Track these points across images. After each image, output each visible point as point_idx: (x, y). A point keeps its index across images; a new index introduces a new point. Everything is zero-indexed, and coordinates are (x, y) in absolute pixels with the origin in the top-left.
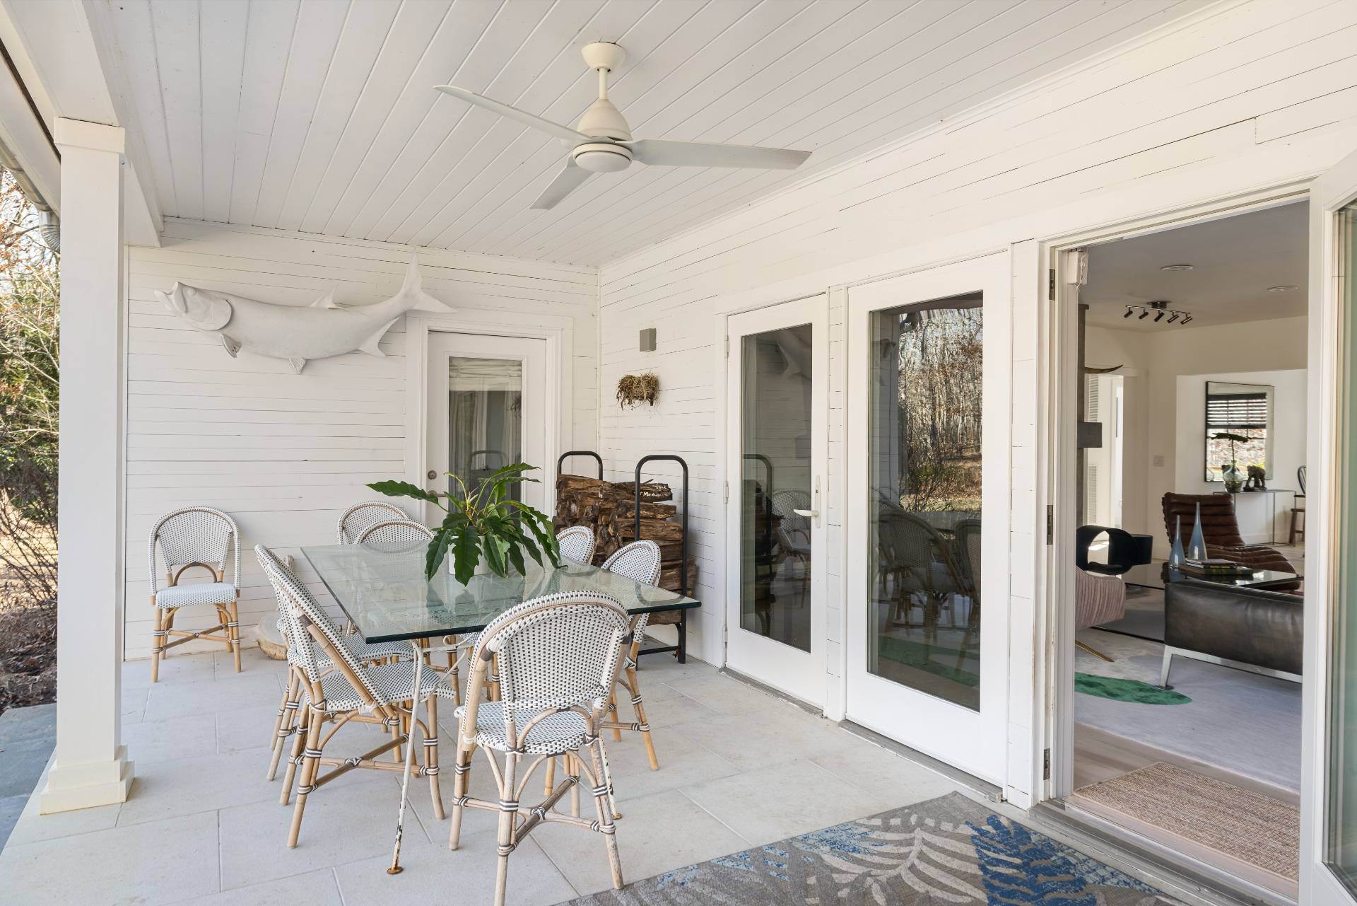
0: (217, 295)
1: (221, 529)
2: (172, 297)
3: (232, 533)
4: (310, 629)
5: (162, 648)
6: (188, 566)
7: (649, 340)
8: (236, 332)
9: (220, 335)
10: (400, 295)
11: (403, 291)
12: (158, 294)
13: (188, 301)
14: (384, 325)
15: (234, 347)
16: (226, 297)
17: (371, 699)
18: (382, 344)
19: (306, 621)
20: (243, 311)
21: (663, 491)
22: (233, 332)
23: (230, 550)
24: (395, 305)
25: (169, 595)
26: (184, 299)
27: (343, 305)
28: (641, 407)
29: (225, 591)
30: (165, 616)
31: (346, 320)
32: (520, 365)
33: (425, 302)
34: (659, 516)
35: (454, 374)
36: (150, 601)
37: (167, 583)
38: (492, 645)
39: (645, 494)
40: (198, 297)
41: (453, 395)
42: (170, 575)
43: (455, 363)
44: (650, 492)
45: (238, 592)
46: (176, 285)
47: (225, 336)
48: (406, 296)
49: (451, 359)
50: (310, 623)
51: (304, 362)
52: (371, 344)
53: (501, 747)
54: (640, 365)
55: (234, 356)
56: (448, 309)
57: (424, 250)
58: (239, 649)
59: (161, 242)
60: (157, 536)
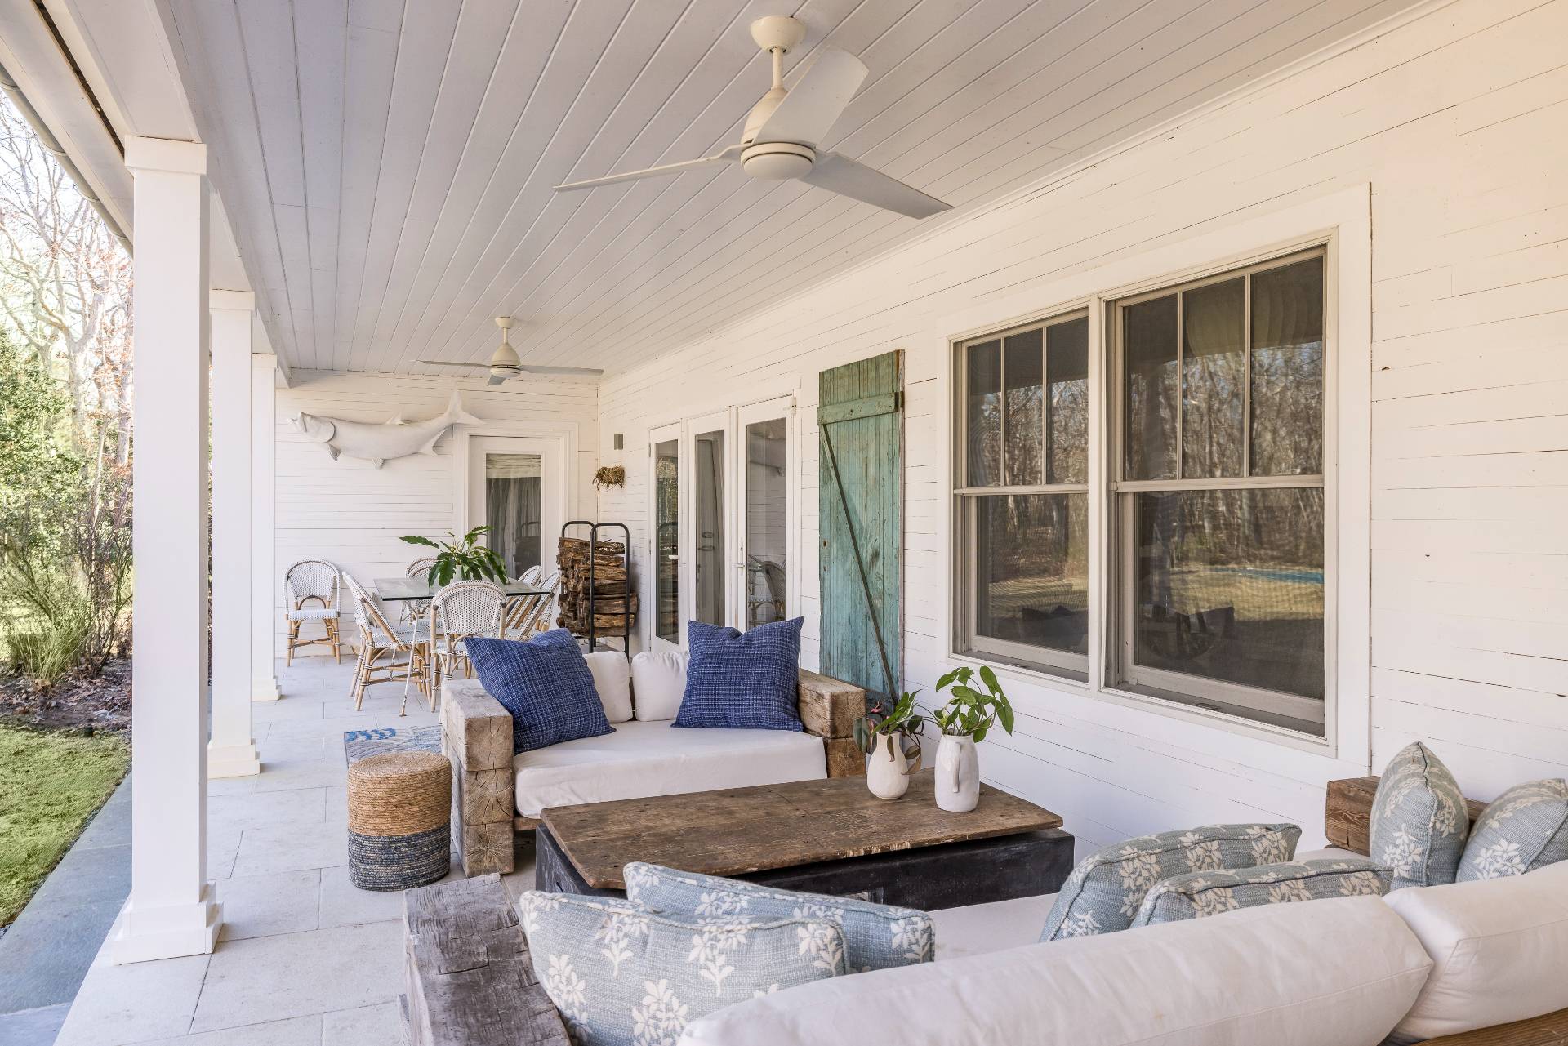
0: (326, 419)
1: (329, 573)
2: (297, 422)
3: (335, 576)
4: (365, 604)
5: (293, 646)
6: (308, 598)
7: (619, 441)
8: (337, 443)
9: (327, 446)
10: (446, 414)
11: (449, 410)
12: (289, 421)
13: (307, 425)
14: (435, 435)
15: (336, 453)
16: (331, 420)
17: (395, 641)
18: (435, 447)
19: (363, 600)
20: (343, 430)
21: (618, 548)
22: (335, 443)
23: (335, 588)
24: (443, 421)
25: (296, 614)
26: (305, 424)
27: (408, 421)
28: (615, 489)
29: (331, 613)
30: (294, 627)
31: (409, 432)
32: (540, 458)
33: (465, 418)
34: (612, 564)
35: (490, 466)
36: (285, 617)
37: (295, 608)
38: (437, 604)
39: (605, 549)
40: (313, 422)
41: (489, 481)
42: (297, 603)
43: (491, 458)
44: (609, 548)
45: (339, 614)
46: (300, 414)
47: (331, 446)
48: (451, 414)
49: (488, 455)
50: (365, 601)
51: (382, 461)
52: (428, 447)
53: (445, 652)
54: (611, 459)
55: (336, 460)
56: (481, 422)
57: (465, 380)
58: (340, 655)
59: (289, 384)
60: (288, 577)
